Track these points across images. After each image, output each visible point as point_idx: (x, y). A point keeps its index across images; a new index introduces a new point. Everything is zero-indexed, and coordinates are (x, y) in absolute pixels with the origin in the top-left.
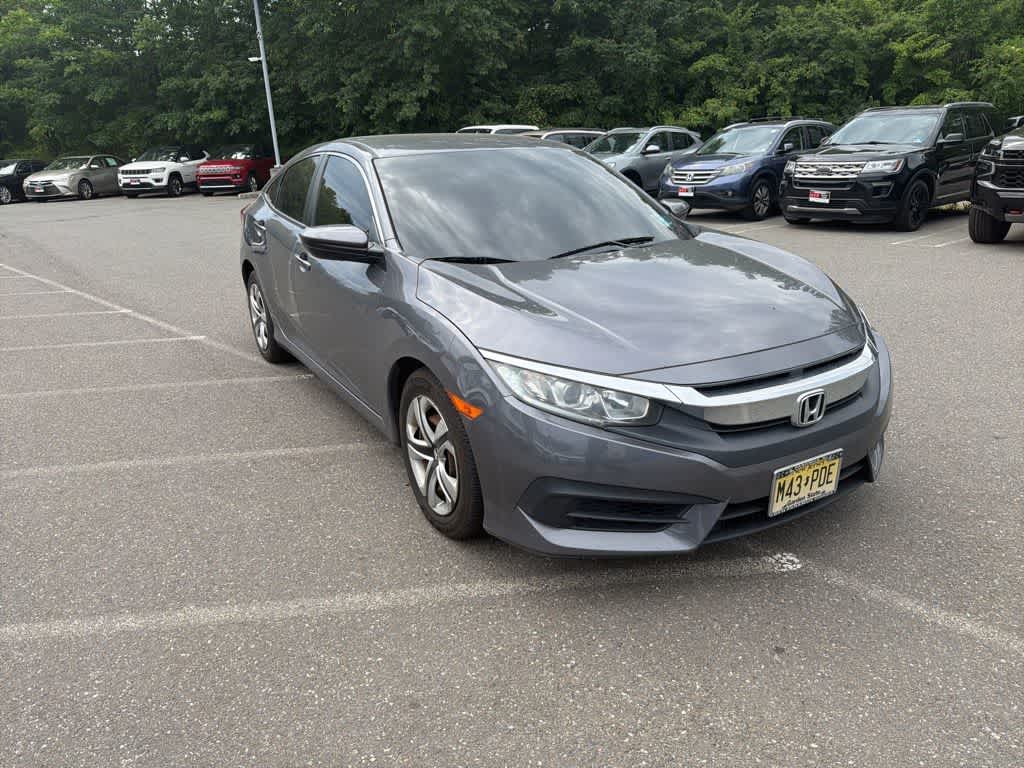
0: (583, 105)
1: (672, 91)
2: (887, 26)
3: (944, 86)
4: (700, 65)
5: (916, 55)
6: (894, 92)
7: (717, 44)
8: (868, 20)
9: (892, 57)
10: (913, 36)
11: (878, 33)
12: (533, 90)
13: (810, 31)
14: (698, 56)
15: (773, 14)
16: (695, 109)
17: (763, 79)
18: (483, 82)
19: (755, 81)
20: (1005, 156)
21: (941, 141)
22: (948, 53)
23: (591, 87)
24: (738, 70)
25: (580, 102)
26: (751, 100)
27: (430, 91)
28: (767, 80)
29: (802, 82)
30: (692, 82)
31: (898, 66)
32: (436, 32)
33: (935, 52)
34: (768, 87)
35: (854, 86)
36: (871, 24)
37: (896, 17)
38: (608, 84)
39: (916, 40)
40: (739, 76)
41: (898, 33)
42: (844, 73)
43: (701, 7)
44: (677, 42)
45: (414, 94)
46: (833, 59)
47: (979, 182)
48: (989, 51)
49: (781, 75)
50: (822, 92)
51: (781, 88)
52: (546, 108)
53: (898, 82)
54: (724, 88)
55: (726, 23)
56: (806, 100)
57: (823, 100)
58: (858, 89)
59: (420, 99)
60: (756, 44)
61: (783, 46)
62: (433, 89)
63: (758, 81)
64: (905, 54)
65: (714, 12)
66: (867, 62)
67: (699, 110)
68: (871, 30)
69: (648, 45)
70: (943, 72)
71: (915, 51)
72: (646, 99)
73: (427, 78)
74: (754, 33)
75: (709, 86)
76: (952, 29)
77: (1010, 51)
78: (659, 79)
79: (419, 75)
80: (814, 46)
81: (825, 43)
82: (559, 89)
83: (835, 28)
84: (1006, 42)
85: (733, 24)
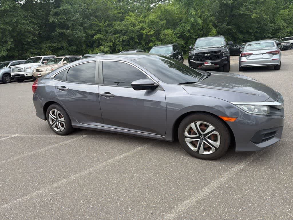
0: (64, 49)
1: (89, 44)
2: (140, 27)
3: (155, 41)
4: (96, 37)
5: (148, 34)
6: (144, 43)
7: (99, 31)
8: (134, 25)
9: (142, 34)
10: (146, 29)
11: (138, 28)
12: (47, 45)
13: (122, 28)
14: (94, 35)
15: (111, 24)
16: (97, 49)
17: (113, 40)
18: (28, 43)
19: (111, 41)
20: (195, 54)
21: (174, 52)
22: (154, 33)
23: (65, 44)
24: (106, 38)
25: (62, 48)
26: (111, 46)
27: (11, 47)
28: (114, 41)
29: (123, 41)
30: (94, 42)
31: (144, 36)
32: (10, 28)
33: (152, 33)
34: (115, 42)
35: (135, 42)
36: (136, 26)
37: (141, 25)
38: (70, 43)
39: (147, 30)
40: (107, 40)
41: (142, 28)
42: (132, 38)
43: (93, 21)
44: (88, 31)
45: (5, 48)
46: (129, 35)
47: (191, 61)
48: (163, 32)
49: (118, 39)
50: (128, 43)
51: (119, 43)
52: (52, 50)
53: (145, 40)
54: (104, 43)
55: (100, 26)
56: (125, 45)
57: (129, 45)
58: (136, 42)
59: (7, 50)
60: (109, 31)
61: (116, 32)
62: (12, 46)
63: (112, 41)
64: (145, 33)
65: (96, 23)
66: (137, 36)
67: (98, 49)
68: (137, 27)
69: (81, 32)
70: (154, 38)
71: (147, 33)
72: (82, 47)
73: (10, 43)
74: (107, 29)
75: (99, 43)
76: (153, 27)
77: (167, 33)
78: (85, 41)
79: (6, 42)
80: (124, 32)
81: (126, 31)
82: (54, 45)
83: (128, 27)
84: (165, 30)
85: (102, 26)
